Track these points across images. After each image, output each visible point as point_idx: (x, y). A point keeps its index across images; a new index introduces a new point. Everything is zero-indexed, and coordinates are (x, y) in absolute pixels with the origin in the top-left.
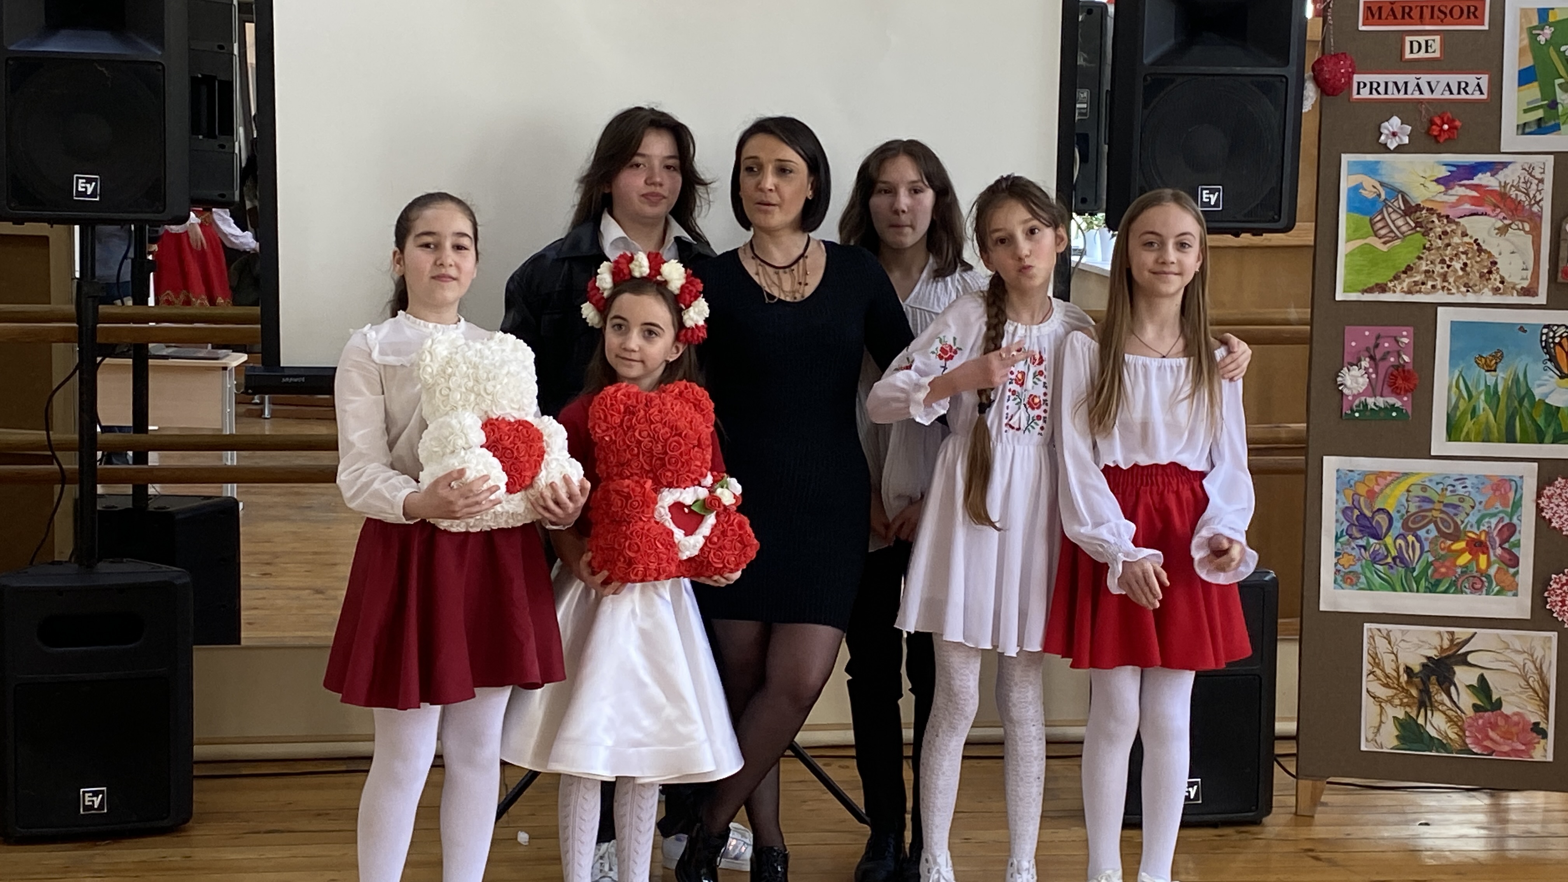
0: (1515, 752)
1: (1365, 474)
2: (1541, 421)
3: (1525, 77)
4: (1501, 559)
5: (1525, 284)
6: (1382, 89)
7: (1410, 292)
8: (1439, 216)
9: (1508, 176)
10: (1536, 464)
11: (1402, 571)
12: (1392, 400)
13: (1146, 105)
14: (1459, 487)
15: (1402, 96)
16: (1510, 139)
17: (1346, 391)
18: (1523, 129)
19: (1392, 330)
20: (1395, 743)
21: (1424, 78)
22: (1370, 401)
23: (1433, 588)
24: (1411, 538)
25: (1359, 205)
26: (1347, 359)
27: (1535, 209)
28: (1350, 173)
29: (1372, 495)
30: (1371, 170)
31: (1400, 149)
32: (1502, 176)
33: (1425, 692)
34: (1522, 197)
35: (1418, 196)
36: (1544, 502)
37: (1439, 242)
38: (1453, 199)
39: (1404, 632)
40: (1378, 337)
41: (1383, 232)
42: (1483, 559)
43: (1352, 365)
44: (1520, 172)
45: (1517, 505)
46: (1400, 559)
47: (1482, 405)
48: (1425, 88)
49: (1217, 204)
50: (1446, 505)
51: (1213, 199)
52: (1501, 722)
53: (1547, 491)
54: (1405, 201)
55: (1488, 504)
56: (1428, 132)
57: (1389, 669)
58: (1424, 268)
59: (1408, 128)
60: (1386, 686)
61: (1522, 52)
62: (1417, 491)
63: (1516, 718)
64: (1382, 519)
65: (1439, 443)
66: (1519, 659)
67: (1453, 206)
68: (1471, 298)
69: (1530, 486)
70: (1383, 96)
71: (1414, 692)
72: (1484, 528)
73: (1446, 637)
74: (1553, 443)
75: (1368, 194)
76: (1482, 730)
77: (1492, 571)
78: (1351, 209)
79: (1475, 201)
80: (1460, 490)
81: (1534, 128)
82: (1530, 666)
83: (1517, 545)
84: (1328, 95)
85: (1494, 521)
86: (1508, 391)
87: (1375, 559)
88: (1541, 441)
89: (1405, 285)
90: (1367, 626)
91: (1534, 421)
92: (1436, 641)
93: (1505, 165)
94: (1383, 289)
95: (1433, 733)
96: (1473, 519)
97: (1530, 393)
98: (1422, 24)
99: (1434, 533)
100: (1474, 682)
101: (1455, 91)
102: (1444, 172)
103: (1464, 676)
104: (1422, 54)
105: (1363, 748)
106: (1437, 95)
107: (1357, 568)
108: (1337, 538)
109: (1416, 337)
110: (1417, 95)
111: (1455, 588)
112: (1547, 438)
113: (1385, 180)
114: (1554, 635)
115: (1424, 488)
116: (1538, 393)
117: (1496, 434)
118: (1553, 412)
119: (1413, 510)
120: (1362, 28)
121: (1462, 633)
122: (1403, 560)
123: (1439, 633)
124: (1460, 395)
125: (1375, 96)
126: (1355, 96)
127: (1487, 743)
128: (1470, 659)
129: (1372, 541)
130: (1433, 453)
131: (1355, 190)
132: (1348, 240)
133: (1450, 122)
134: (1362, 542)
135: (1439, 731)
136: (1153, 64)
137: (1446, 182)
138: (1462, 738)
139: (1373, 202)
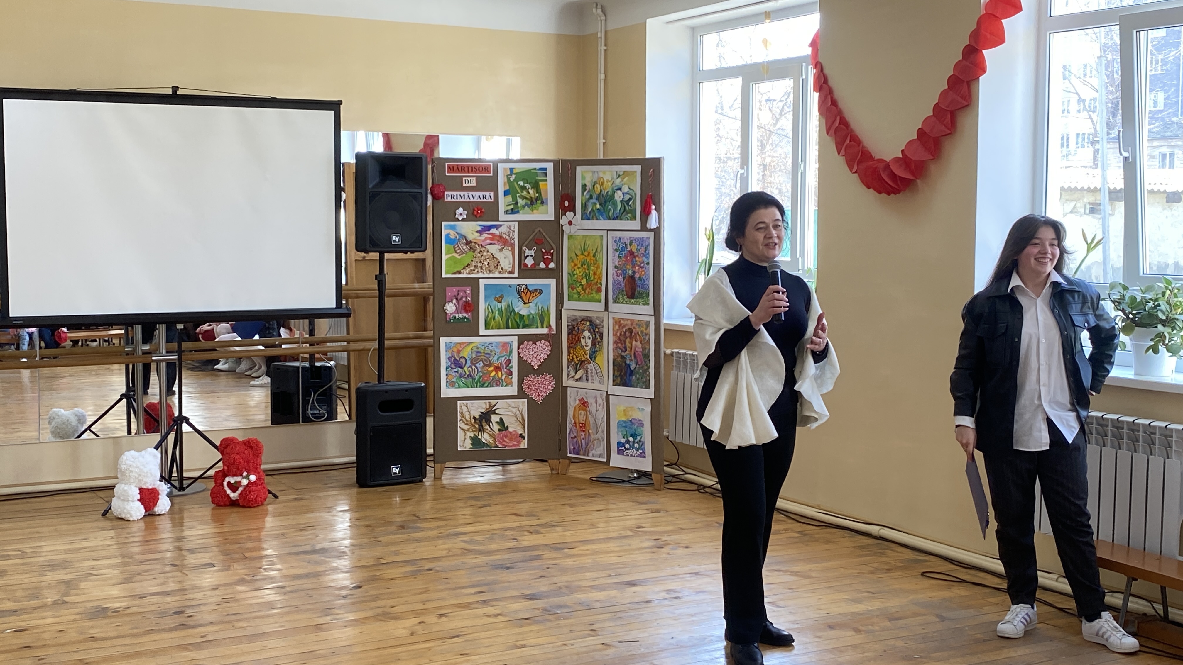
0: (514, 445)
1: (456, 344)
2: (518, 321)
3: (506, 193)
4: (506, 372)
5: (510, 270)
6: (455, 197)
7: (469, 274)
8: (479, 245)
9: (503, 229)
10: (517, 337)
11: (471, 380)
12: (465, 315)
13: (370, 204)
14: (490, 347)
15: (463, 200)
16: (502, 216)
17: (448, 312)
18: (506, 212)
19: (464, 288)
20: (471, 446)
21: (471, 193)
22: (457, 315)
23: (482, 386)
24: (474, 367)
25: (449, 241)
26: (447, 300)
27: (512, 242)
28: (445, 229)
29: (459, 352)
30: (453, 228)
31: (463, 220)
32: (500, 229)
33: (481, 425)
34: (507, 237)
35: (470, 238)
36: (520, 350)
37: (479, 255)
38: (483, 238)
39: (472, 403)
40: (459, 291)
41: (458, 251)
42: (500, 373)
43: (449, 302)
44: (506, 228)
45: (511, 352)
46: (470, 375)
47: (497, 315)
48: (471, 197)
49: (399, 241)
50: (486, 354)
51: (397, 239)
52: (508, 434)
53: (522, 346)
54: (466, 240)
55: (501, 352)
56: (473, 214)
57: (467, 417)
58: (474, 264)
59: (466, 212)
60: (467, 424)
61: (505, 184)
62: (475, 349)
63: (514, 433)
64: (463, 361)
65: (482, 331)
66: (514, 410)
67: (483, 241)
68: (491, 275)
69: (515, 345)
70: (456, 200)
71: (477, 426)
72: (500, 361)
73: (488, 404)
74: (523, 328)
75: (452, 237)
76: (502, 438)
77: (503, 378)
78: (446, 243)
79: (491, 239)
80: (491, 348)
81: (510, 212)
82: (518, 412)
83: (512, 367)
84: (436, 199)
85: (503, 359)
86: (506, 309)
87: (461, 376)
88: (518, 328)
89: (467, 271)
90: (459, 402)
91: (516, 321)
92: (484, 406)
93: (501, 226)
94: (459, 273)
95: (484, 441)
96: (495, 358)
97: (513, 310)
98: (469, 173)
99: (482, 365)
100: (498, 420)
101: (482, 197)
102: (479, 228)
103: (495, 418)
104: (469, 185)
105: (459, 449)
106: (475, 200)
107: (454, 380)
108: (447, 369)
109: (472, 291)
110: (468, 200)
111: (490, 385)
112: (521, 326)
113: (458, 231)
114: (526, 400)
115: (478, 348)
116: (516, 310)
117: (502, 326)
118: (521, 317)
119: (474, 356)
120: (447, 174)
121: (493, 402)
122: (471, 376)
123: (485, 403)
124: (489, 312)
125: (453, 200)
126: (446, 200)
127: (504, 443)
128: (497, 412)
129: (460, 369)
130: (480, 334)
131: (447, 235)
132: (446, 254)
133: (481, 209)
134: (456, 370)
135: (486, 440)
136: (373, 187)
137: (480, 232)
138: (495, 442)
139: (454, 240)
